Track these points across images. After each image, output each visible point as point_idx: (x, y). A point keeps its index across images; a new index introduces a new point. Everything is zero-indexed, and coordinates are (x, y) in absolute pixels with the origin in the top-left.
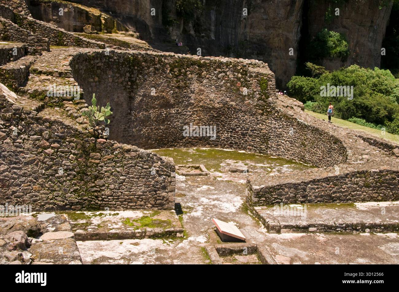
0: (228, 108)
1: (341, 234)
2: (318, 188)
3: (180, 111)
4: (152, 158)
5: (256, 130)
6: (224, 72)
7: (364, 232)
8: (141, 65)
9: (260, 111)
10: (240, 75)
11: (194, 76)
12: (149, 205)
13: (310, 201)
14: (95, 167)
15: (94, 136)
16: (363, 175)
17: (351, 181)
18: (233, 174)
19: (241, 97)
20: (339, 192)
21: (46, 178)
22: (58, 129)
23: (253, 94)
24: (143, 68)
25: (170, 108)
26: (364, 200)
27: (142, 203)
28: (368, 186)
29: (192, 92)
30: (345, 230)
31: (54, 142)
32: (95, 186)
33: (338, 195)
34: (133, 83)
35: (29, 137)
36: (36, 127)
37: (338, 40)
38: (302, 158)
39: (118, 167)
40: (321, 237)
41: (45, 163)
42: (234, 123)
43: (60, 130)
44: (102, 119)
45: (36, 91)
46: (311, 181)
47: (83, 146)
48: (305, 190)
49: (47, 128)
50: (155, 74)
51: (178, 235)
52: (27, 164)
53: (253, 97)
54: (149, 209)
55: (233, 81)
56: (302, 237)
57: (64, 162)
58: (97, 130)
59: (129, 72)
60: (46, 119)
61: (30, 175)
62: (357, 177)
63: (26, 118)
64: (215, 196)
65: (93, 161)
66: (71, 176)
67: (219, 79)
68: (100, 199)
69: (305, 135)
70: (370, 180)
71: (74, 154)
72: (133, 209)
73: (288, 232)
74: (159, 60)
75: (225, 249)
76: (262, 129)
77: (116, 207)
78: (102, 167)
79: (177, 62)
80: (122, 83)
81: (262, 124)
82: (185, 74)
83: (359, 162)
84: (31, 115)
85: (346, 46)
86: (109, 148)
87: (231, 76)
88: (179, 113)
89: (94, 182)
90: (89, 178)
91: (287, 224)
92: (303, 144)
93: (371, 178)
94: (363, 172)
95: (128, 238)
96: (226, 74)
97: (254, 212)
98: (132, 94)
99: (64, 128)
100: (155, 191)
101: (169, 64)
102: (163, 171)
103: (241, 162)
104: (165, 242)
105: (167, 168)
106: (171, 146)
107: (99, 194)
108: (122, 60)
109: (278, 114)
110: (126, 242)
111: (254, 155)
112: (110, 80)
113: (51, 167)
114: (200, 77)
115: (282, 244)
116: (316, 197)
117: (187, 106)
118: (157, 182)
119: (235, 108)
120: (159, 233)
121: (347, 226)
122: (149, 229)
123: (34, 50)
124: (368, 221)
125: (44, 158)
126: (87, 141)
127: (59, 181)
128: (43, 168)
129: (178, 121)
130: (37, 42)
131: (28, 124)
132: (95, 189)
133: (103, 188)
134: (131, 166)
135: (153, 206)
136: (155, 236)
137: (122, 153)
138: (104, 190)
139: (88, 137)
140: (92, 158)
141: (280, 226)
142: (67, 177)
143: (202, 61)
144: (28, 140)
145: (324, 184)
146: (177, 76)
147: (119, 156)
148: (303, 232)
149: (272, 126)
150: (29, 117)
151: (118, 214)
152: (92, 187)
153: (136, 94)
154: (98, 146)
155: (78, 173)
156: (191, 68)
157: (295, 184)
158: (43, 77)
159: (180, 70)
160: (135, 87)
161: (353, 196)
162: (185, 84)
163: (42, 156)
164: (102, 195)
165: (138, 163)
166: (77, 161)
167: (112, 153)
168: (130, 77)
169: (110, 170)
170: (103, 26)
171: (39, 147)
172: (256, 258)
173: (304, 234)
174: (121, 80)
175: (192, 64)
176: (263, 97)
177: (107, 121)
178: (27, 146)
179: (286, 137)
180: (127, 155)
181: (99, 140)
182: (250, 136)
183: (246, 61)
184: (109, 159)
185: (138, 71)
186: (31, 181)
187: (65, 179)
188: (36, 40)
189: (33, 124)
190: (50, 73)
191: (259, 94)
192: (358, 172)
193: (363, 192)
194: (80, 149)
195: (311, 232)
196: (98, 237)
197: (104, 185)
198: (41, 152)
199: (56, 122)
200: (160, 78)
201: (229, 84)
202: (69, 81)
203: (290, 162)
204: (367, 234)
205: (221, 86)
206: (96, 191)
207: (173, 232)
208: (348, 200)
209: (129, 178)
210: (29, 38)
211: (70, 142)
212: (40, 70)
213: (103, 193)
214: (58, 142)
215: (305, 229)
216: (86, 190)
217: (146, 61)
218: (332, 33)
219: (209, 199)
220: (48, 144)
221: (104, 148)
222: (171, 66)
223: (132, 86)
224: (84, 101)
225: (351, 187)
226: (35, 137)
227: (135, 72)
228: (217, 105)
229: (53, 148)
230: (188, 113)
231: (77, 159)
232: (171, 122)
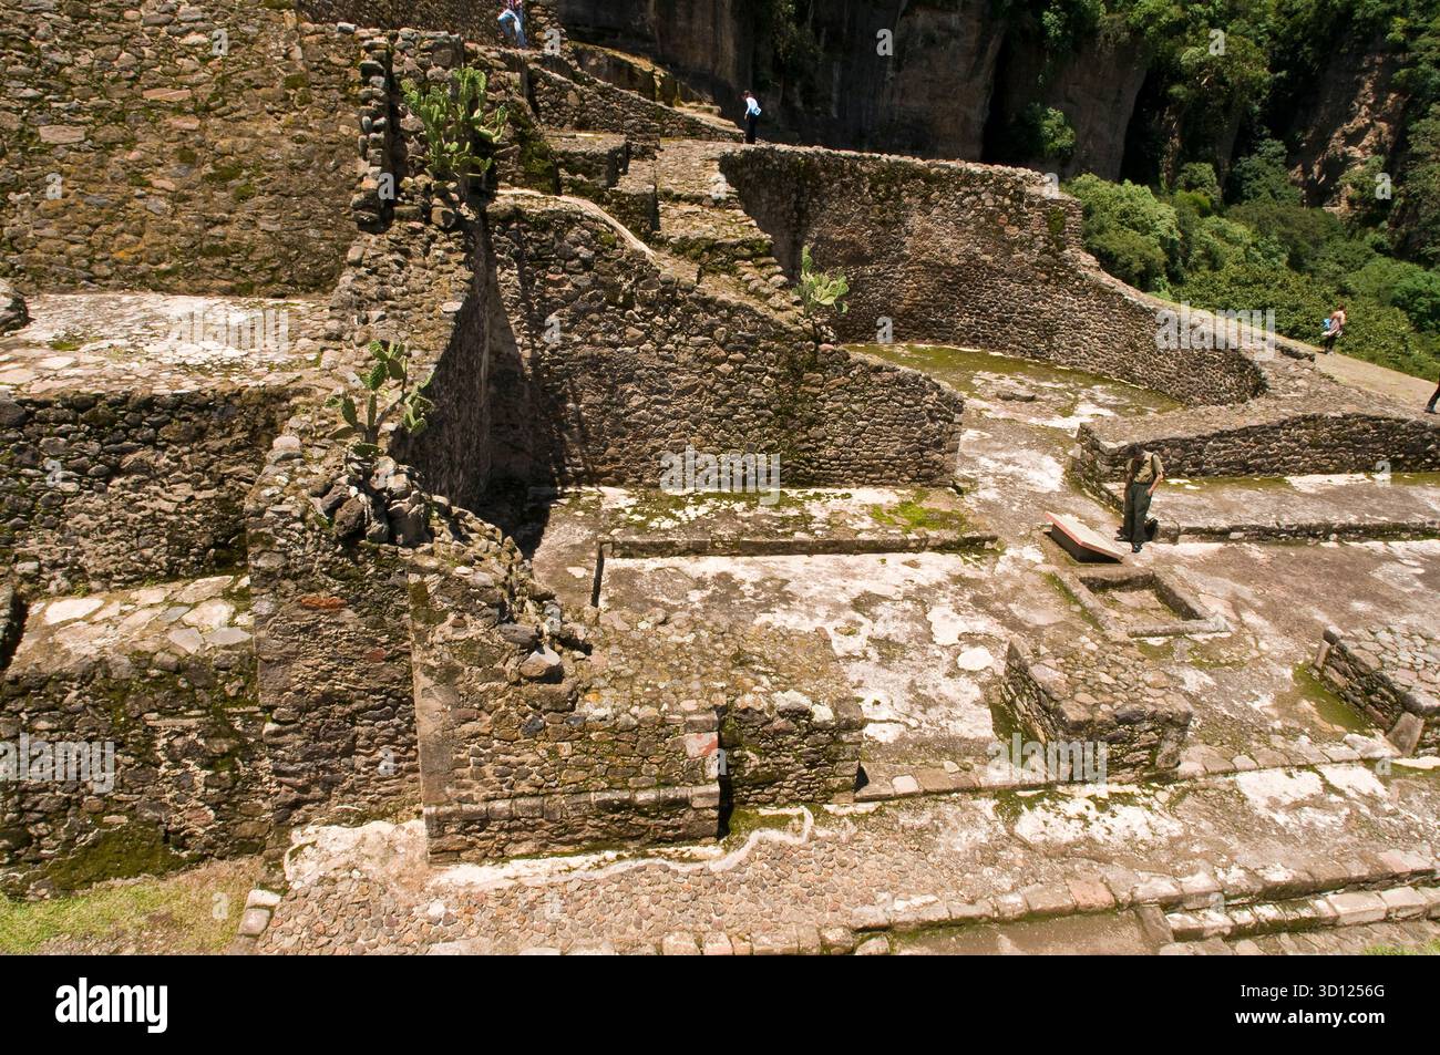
0: (977, 268)
1: (1287, 544)
2: (1225, 448)
3: (882, 270)
4: (922, 385)
5: (1029, 313)
6: (976, 194)
7: (1327, 539)
8: (818, 177)
9: (1044, 276)
10: (1007, 201)
11: (916, 202)
12: (907, 478)
13: (1205, 473)
14: (811, 401)
15: (813, 339)
16: (1311, 424)
17: (1287, 434)
18: (1008, 403)
19: (1006, 245)
20: (1261, 456)
21: (716, 422)
22: (744, 323)
23: (1032, 240)
24: (821, 182)
25: (863, 265)
26: (1302, 472)
27: (894, 473)
28: (1314, 445)
29: (909, 234)
30: (1295, 536)
31: (735, 350)
32: (807, 440)
33: (1259, 461)
34: (802, 213)
35: (687, 339)
36: (703, 319)
37: (1059, 126)
38: (1127, 373)
39: (856, 402)
40: (1257, 552)
41: (715, 392)
42: (984, 298)
43: (749, 326)
44: (829, 301)
45: (684, 239)
46: (1215, 435)
47: (791, 359)
48: (1200, 451)
49: (723, 320)
50: (842, 194)
51: (988, 545)
52: (681, 393)
53: (1030, 247)
54: (906, 485)
55: (992, 213)
56: (1221, 551)
57: (751, 392)
58: (819, 326)
59: (796, 191)
60: (723, 302)
61: (687, 416)
62: (1301, 428)
63: (684, 299)
64: (1003, 455)
65: (807, 389)
66: (763, 419)
67: (964, 207)
68: (815, 464)
69: (1140, 327)
70: (1324, 433)
71: (772, 375)
72: (875, 485)
73: (1191, 541)
74: (851, 167)
75: (1094, 579)
76: (1042, 312)
77: (842, 482)
78: (824, 401)
79: (884, 172)
80: (783, 214)
81: (1045, 302)
82: (898, 197)
83: (1293, 394)
84: (694, 294)
85: (1071, 136)
86: (841, 364)
87: (989, 202)
88: (879, 275)
89: (806, 432)
90: (798, 423)
91: (1191, 525)
92: (1132, 345)
93: (1326, 429)
94: (1314, 418)
95: (893, 551)
96: (979, 199)
97: (1103, 493)
98: (799, 237)
99: (757, 322)
100: (921, 451)
101: (869, 174)
102: (940, 412)
103: (1007, 377)
104: (968, 562)
105: (948, 404)
106: (860, 340)
107: (814, 454)
108: (785, 168)
109: (1081, 284)
110: (893, 559)
111: (1021, 363)
112: (765, 208)
113: (726, 400)
114: (927, 202)
115: (1193, 566)
116: (1218, 465)
117: (896, 262)
118: (927, 432)
119: (990, 268)
120: (951, 542)
121: (1301, 528)
122: (933, 534)
123: (643, 147)
124: (1336, 519)
125: (715, 382)
126: (799, 349)
127: (739, 429)
128: (710, 403)
129: (877, 291)
130: (640, 132)
131: (688, 313)
132: (807, 445)
133: (822, 443)
134: (881, 401)
135: (914, 479)
136: (944, 548)
137: (864, 374)
138: (823, 448)
139: (801, 340)
140: (807, 383)
141: (1179, 530)
142: (754, 420)
143: (933, 171)
144: (685, 345)
145: (1237, 441)
146: (881, 201)
147: (859, 380)
148: (1219, 541)
149: (1066, 306)
150: (691, 299)
151: (849, 496)
152: (802, 441)
153: (805, 236)
154: (820, 359)
155: (777, 413)
156: (910, 185)
157: (1184, 440)
158: (686, 208)
159: (888, 189)
160: (804, 221)
161: (1285, 463)
162: (896, 216)
163: (709, 377)
164: (820, 457)
165: (895, 394)
166: (778, 388)
167: (846, 374)
168: (797, 202)
169: (839, 408)
170: (658, 93)
171: (706, 359)
172: (1154, 598)
173: (1220, 545)
174: (781, 208)
175: (913, 177)
176: (1053, 247)
177: (841, 308)
178: (683, 357)
179: (1094, 330)
180: (874, 379)
181: (824, 346)
182: (1016, 324)
183: (1022, 172)
184: (839, 387)
185: (813, 188)
186: (687, 428)
187: (750, 424)
188: (638, 127)
189: (697, 312)
190: (697, 200)
191: (1045, 242)
192: (1305, 418)
193: (1304, 457)
194: (783, 364)
195: (1233, 540)
196: (837, 548)
197: (824, 438)
198: (709, 371)
199: (741, 308)
200: (850, 205)
201: (982, 219)
202: (735, 217)
203: (1099, 378)
204: (1332, 544)
205: (967, 224)
206: (808, 449)
207: (977, 539)
208: (1274, 471)
209: (875, 424)
210: (627, 123)
211: (766, 350)
212: (676, 192)
213: (822, 453)
214: (744, 350)
215: (1222, 535)
216: (790, 448)
217: (826, 169)
218: (1051, 111)
219: (997, 460)
220: (723, 354)
221: (832, 363)
222: (871, 180)
223: (799, 219)
224: (773, 259)
225: (1286, 446)
226: (700, 338)
227: (807, 191)
228: (955, 261)
229: (732, 362)
230: (897, 276)
231: (776, 385)
232: (864, 293)
